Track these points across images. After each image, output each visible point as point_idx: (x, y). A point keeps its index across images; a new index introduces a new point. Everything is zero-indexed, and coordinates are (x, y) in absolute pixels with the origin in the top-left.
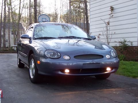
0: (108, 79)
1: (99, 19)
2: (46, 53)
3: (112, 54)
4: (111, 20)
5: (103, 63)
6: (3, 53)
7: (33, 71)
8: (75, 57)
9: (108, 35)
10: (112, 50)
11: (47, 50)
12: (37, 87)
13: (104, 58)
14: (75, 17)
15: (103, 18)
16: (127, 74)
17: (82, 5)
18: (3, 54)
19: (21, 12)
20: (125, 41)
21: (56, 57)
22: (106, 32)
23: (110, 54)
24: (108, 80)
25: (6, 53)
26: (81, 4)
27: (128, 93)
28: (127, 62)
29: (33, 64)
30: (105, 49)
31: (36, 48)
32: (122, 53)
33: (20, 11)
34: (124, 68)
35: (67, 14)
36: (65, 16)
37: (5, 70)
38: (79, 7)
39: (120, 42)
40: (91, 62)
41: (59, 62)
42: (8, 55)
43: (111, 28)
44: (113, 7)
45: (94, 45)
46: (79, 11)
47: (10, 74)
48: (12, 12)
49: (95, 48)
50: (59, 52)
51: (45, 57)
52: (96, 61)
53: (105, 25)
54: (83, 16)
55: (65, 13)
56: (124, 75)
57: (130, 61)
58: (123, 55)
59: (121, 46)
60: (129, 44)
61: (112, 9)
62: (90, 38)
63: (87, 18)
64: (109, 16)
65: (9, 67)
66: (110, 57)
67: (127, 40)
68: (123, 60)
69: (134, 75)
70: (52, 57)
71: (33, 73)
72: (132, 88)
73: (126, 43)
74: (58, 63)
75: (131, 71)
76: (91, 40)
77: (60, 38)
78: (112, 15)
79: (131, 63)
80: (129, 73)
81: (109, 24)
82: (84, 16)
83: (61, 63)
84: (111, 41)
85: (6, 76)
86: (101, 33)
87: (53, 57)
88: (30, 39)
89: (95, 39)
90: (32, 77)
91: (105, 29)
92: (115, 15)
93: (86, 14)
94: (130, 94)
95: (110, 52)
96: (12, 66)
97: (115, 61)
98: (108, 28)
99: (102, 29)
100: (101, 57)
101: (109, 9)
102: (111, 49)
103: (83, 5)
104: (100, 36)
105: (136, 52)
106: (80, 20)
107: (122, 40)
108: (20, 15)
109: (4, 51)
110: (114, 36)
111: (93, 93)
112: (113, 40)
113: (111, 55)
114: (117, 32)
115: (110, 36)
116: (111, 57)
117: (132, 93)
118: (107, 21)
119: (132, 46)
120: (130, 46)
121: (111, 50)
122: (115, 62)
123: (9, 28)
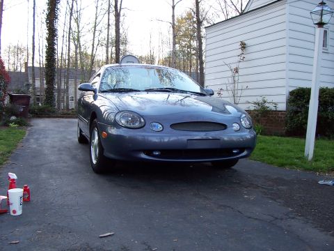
0: (233, 167)
1: (221, 62)
2: (118, 118)
3: (243, 122)
4: (241, 65)
5: (226, 139)
6: (63, 117)
7: (96, 151)
8: (172, 126)
9: (236, 92)
10: (244, 115)
11: (120, 112)
12: (101, 180)
13: (229, 129)
14: (182, 62)
15: (228, 61)
16: (269, 159)
17: (195, 44)
18: (62, 119)
19: (94, 53)
20: (265, 102)
21: (137, 125)
22: (232, 86)
23: (239, 122)
24: (233, 169)
25: (67, 117)
26: (192, 41)
27: (272, 199)
28: (267, 137)
29: (97, 138)
30: (230, 113)
31: (103, 109)
32: (258, 121)
33: (93, 51)
34: (263, 149)
35: (169, 57)
36: (166, 61)
37: (54, 147)
38: (190, 47)
39: (255, 103)
40: (204, 137)
41: (143, 136)
42: (69, 122)
43: (241, 79)
44: (246, 42)
45: (211, 105)
46: (189, 53)
47: (61, 154)
48: (81, 53)
49: (212, 110)
50: (142, 116)
51: (115, 124)
52: (212, 135)
53: (230, 74)
54: (195, 61)
55: (167, 56)
56: (263, 161)
57: (271, 135)
58: (260, 126)
59: (257, 111)
60: (272, 107)
61: (243, 46)
62: (205, 93)
63: (202, 63)
64: (238, 59)
65: (63, 141)
66: (239, 128)
67: (269, 99)
68: (261, 134)
69: (280, 161)
70: (129, 126)
71: (96, 155)
72: (279, 187)
73: (267, 105)
74: (140, 138)
75: (275, 153)
76: (204, 95)
77: (148, 91)
78: (243, 56)
79: (274, 139)
80: (272, 159)
81: (237, 72)
82: (197, 60)
83: (146, 138)
84: (240, 101)
85: (53, 158)
86: (224, 88)
87: (132, 126)
88: (94, 91)
89: (213, 94)
90: (94, 162)
91: (231, 80)
92: (247, 57)
93: (200, 57)
94: (275, 200)
95: (240, 118)
96: (70, 139)
97: (247, 135)
98: (236, 79)
99: (226, 81)
100: (223, 126)
101: (238, 46)
102: (240, 113)
103: (195, 42)
104: (221, 92)
105: (282, 121)
106: (191, 67)
107: (260, 100)
108: (93, 56)
109: (65, 114)
110: (245, 93)
111: (206, 197)
112: (243, 100)
113: (240, 125)
114: (251, 85)
115: (239, 92)
116: (241, 129)
117: (279, 198)
118: (234, 67)
119: (276, 111)
120: (273, 111)
121: (241, 115)
122: (248, 137)
123: (76, 78)
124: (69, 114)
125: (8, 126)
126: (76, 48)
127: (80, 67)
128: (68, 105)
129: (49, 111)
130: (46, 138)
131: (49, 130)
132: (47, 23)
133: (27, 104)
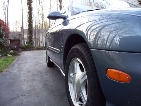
6: (37, 50)
25: (39, 50)
42: (40, 52)
109: (38, 48)
123: (43, 33)
124: (40, 48)
125: (7, 55)
126: (42, 19)
127: (44, 28)
128: (40, 44)
129: (31, 47)
130: (26, 63)
131: (29, 57)
132: (28, 5)
133: (19, 44)
